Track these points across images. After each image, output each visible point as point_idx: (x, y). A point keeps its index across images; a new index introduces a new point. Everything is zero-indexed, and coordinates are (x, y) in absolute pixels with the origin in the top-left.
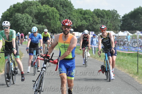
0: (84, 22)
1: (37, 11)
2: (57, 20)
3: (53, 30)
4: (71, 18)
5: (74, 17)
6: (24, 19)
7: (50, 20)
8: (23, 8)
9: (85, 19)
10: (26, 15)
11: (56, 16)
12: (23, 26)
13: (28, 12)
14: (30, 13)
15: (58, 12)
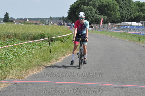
0: (141, 13)
1: (100, 4)
2: (117, 12)
3: (113, 20)
4: (130, 10)
5: (132, 9)
6: (89, 10)
7: (111, 11)
8: (87, 1)
9: (142, 10)
10: (90, 7)
11: (116, 8)
12: (88, 16)
13: (92, 4)
14: (94, 5)
15: (118, 5)
